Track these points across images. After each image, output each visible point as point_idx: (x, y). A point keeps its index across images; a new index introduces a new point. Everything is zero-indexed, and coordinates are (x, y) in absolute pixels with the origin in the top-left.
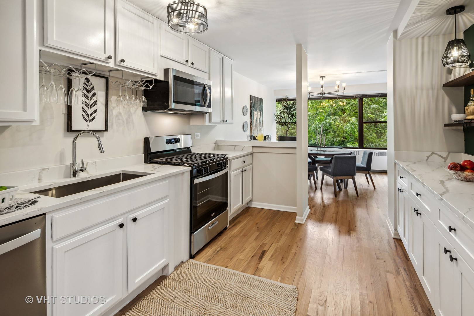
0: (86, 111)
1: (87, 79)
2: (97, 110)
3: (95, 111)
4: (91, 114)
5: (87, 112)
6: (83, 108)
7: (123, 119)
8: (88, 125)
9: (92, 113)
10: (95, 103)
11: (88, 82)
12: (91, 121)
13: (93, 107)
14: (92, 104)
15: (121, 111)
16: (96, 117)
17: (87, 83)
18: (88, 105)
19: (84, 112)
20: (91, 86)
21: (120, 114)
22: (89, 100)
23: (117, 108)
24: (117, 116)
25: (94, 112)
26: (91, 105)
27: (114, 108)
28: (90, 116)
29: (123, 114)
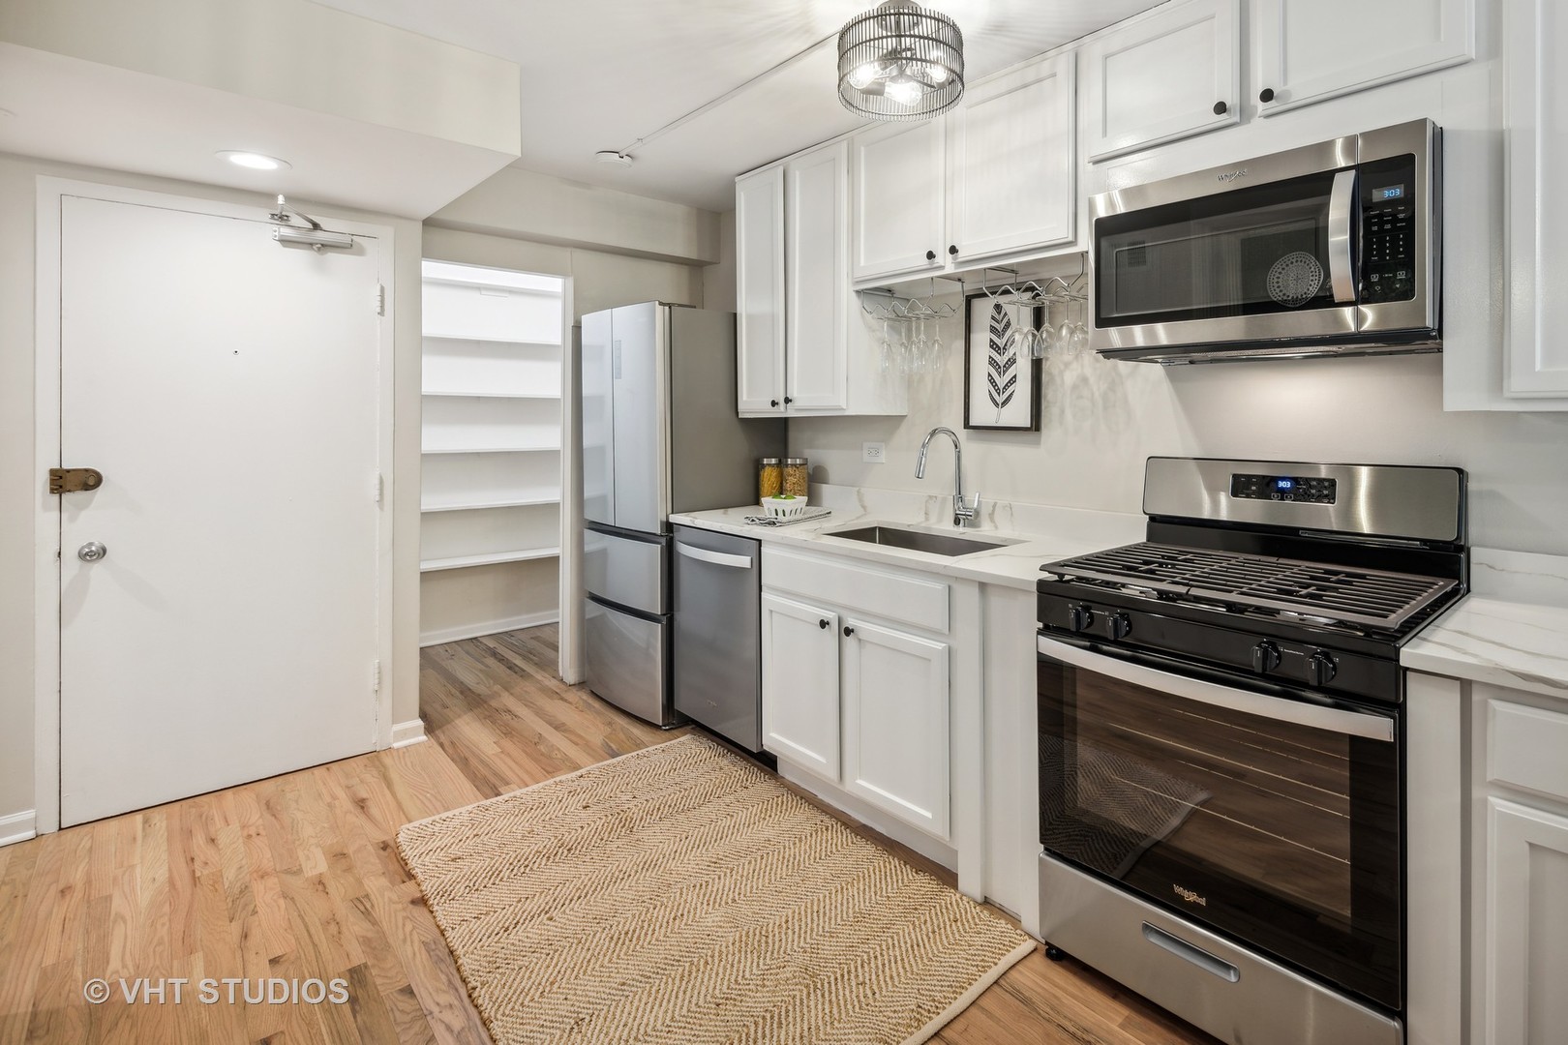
0: (994, 381)
1: (998, 307)
2: (1015, 376)
3: (1011, 379)
4: (1005, 388)
5: (996, 385)
6: (989, 375)
7: (1093, 394)
8: (999, 415)
9: (1007, 385)
10: (1012, 361)
11: (999, 313)
12: (1005, 403)
13: (1007, 369)
14: (1007, 363)
15: (1088, 371)
16: (1014, 394)
17: (997, 316)
18: (1000, 367)
19: (992, 383)
20: (1005, 320)
21: (1085, 380)
22: (1000, 354)
23: (1075, 365)
24: (1075, 387)
25: (1009, 382)
26: (1004, 366)
27: (1067, 365)
28: (1003, 392)
29: (1092, 380)
